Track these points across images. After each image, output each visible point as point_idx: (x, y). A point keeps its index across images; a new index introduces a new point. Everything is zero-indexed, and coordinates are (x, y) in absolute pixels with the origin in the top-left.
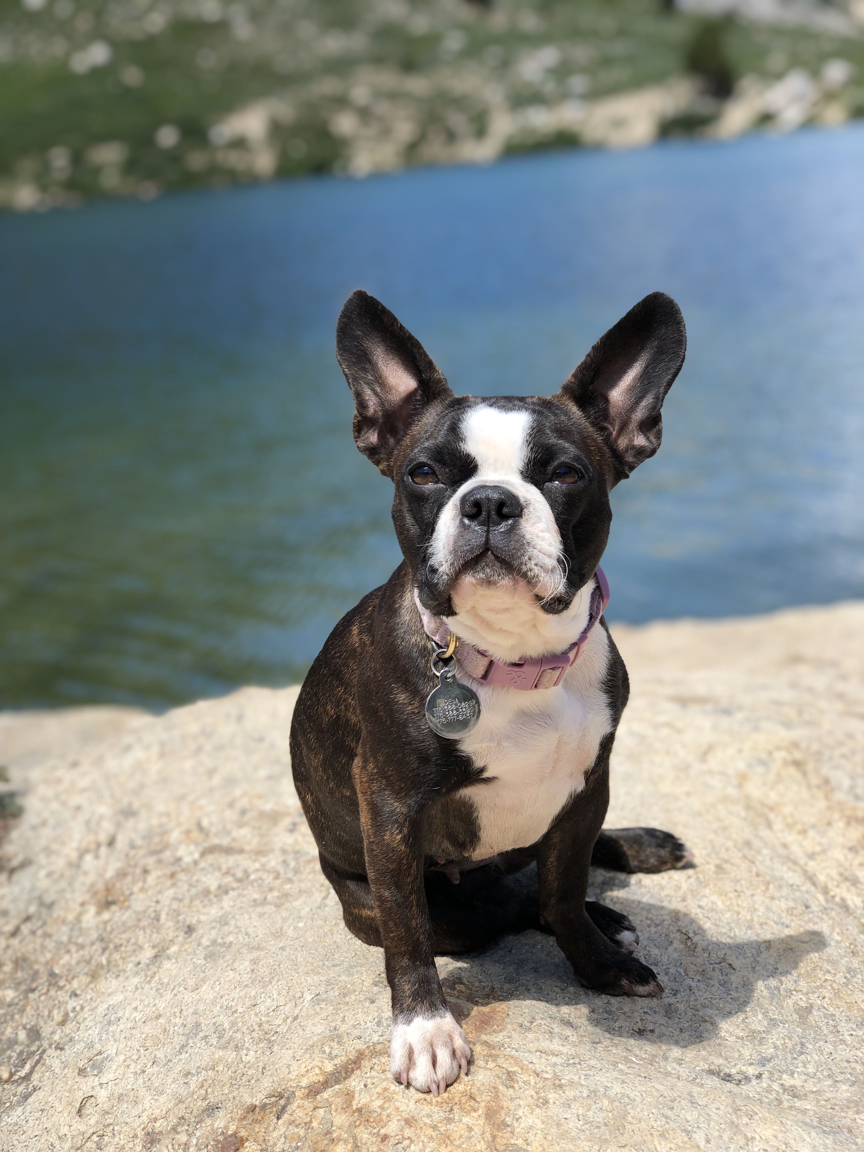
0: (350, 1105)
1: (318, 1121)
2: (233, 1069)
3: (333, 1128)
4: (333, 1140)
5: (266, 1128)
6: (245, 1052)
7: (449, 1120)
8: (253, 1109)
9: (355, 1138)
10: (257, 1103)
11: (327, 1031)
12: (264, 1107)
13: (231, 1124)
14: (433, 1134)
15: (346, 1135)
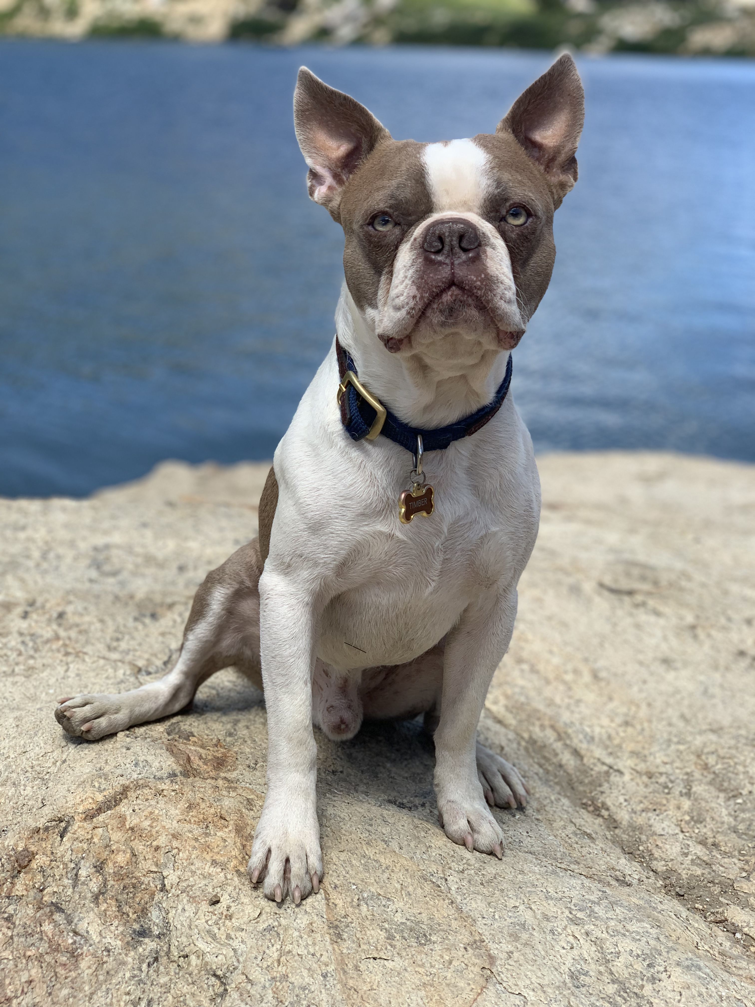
0: (124, 825)
1: (99, 837)
2: (15, 801)
3: (112, 843)
4: (113, 851)
5: (52, 844)
6: (22, 787)
7: (207, 835)
8: (38, 831)
9: (132, 849)
10: (41, 826)
11: (94, 771)
12: (47, 829)
13: (19, 842)
14: (195, 844)
15: (124, 847)
